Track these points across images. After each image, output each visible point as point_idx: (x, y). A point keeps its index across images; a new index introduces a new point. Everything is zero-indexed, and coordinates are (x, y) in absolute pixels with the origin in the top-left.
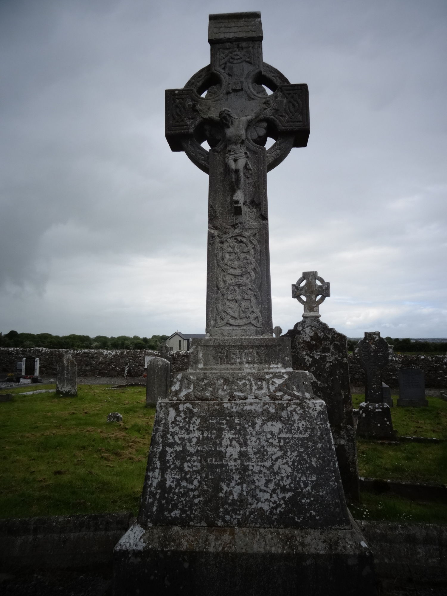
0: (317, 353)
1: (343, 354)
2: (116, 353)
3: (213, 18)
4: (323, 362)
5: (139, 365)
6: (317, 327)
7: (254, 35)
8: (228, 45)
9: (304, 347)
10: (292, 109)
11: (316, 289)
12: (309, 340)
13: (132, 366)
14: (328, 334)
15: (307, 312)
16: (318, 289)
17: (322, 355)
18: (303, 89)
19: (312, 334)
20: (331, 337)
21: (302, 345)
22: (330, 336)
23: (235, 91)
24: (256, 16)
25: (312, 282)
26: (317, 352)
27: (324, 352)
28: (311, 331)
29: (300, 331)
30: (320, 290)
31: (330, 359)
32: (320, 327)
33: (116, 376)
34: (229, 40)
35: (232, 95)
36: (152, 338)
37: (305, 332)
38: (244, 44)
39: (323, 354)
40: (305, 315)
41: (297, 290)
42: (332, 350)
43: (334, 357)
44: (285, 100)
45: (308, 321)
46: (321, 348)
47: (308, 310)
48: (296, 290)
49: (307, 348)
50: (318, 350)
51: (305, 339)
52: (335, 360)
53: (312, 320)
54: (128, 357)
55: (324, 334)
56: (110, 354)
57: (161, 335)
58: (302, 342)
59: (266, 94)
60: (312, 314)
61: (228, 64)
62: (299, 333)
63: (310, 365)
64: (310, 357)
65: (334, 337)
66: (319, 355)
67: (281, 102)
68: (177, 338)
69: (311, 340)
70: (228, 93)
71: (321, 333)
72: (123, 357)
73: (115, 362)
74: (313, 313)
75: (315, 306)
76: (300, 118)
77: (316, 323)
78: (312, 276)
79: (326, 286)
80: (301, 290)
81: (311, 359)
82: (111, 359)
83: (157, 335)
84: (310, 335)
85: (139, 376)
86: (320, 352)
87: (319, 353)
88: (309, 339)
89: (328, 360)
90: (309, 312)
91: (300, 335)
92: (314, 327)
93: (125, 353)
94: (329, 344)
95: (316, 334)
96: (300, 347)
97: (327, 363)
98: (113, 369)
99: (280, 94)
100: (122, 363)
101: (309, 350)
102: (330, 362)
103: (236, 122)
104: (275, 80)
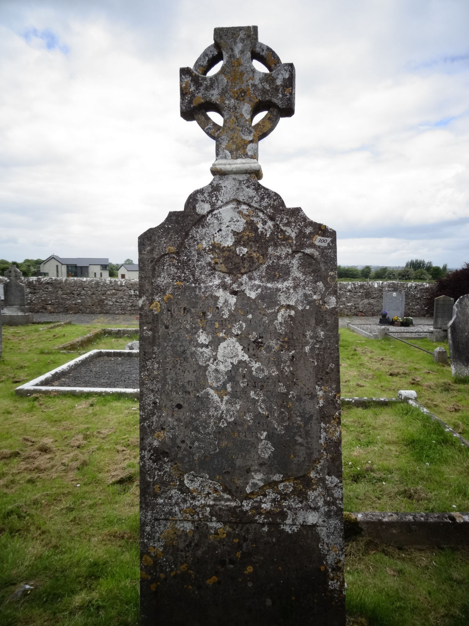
0: (253, 282)
1: (326, 284)
4: (268, 308)
6: (253, 204)
9: (216, 263)
11: (254, 86)
12: (229, 242)
14: (286, 225)
15: (225, 158)
16: (260, 86)
17: (266, 288)
19: (240, 226)
20: (293, 235)
21: (209, 258)
22: (291, 232)
25: (242, 61)
26: (250, 278)
27: (272, 278)
28: (237, 217)
29: (204, 217)
30: (267, 87)
31: (288, 298)
32: (264, 204)
36: (24, 262)
37: (217, 218)
39: (269, 285)
40: (218, 167)
41: (197, 88)
42: (296, 273)
43: (301, 292)
45: (228, 184)
46: (265, 266)
47: (228, 152)
48: (192, 89)
49: (223, 267)
50: (256, 274)
51: (218, 239)
52: (302, 302)
53: (240, 182)
55: (274, 226)
57: (35, 259)
58: (210, 250)
60: (240, 163)
62: (201, 220)
63: (231, 315)
64: (234, 293)
65: (305, 236)
66: (259, 286)
68: (54, 263)
69: (237, 243)
71: (265, 223)
74: (244, 161)
75: (251, 138)
77: (251, 192)
78: (242, 40)
79: (287, 76)
80: (207, 88)
81: (233, 300)
83: (30, 259)
84: (233, 227)
86: (261, 278)
87: (257, 282)
88: (229, 239)
89: (283, 303)
90: (232, 158)
91: (203, 226)
92: (245, 203)
94: (288, 254)
95: (251, 225)
96: (203, 263)
97: (278, 311)
101: (229, 273)
102: (289, 307)
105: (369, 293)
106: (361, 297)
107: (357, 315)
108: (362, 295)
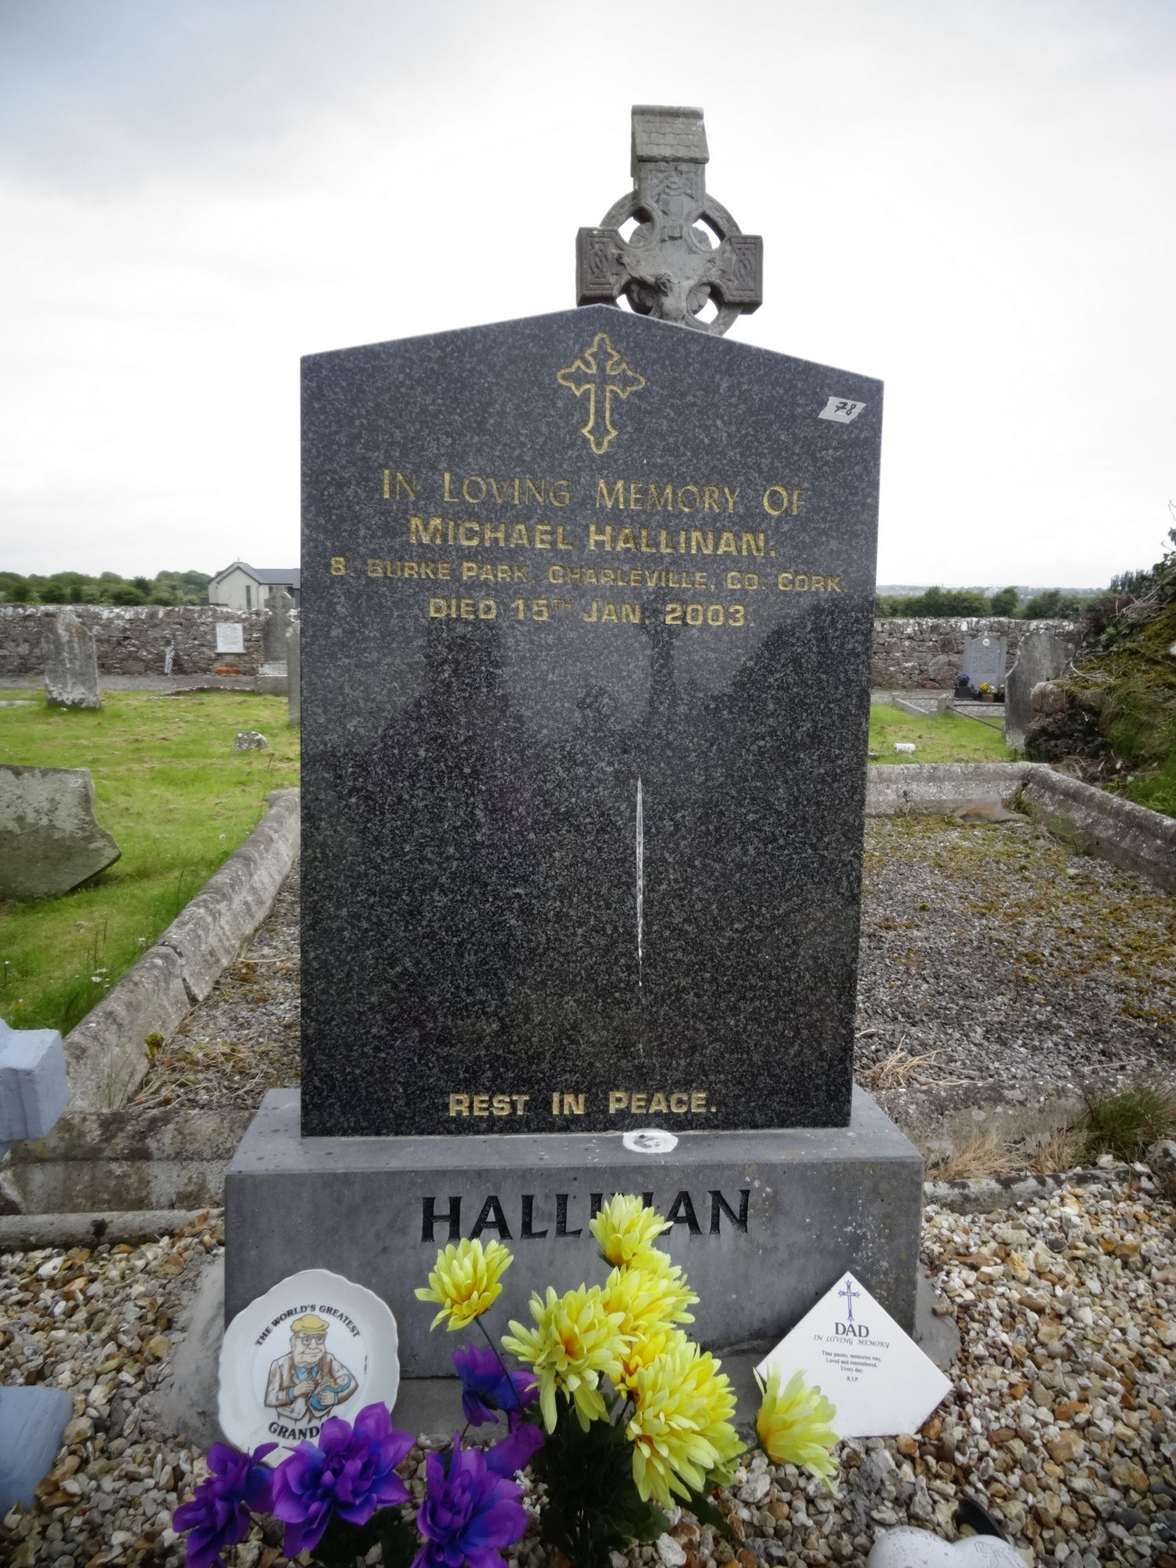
2: (137, 613)
3: (640, 113)
5: (202, 645)
7: (697, 154)
8: (663, 165)
10: (743, 272)
13: (181, 646)
18: (755, 243)
23: (672, 238)
24: (696, 115)
33: (140, 674)
34: (665, 160)
35: (668, 244)
36: (158, 579)
38: (683, 167)
44: (734, 258)
54: (168, 624)
56: (118, 616)
57: (183, 569)
59: (709, 245)
61: (663, 196)
67: (730, 259)
68: (240, 580)
70: (663, 241)
72: (155, 626)
73: (137, 639)
76: (751, 284)
82: (125, 630)
83: (171, 570)
85: (205, 671)
93: (161, 614)
98: (131, 656)
99: (728, 248)
100: (156, 639)
103: (676, 288)
104: (722, 223)
105: (950, 642)
106: (934, 651)
107: (924, 686)
108: (935, 647)
